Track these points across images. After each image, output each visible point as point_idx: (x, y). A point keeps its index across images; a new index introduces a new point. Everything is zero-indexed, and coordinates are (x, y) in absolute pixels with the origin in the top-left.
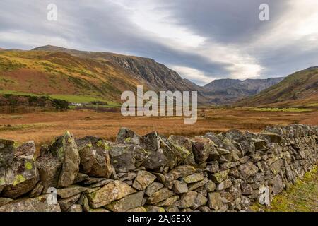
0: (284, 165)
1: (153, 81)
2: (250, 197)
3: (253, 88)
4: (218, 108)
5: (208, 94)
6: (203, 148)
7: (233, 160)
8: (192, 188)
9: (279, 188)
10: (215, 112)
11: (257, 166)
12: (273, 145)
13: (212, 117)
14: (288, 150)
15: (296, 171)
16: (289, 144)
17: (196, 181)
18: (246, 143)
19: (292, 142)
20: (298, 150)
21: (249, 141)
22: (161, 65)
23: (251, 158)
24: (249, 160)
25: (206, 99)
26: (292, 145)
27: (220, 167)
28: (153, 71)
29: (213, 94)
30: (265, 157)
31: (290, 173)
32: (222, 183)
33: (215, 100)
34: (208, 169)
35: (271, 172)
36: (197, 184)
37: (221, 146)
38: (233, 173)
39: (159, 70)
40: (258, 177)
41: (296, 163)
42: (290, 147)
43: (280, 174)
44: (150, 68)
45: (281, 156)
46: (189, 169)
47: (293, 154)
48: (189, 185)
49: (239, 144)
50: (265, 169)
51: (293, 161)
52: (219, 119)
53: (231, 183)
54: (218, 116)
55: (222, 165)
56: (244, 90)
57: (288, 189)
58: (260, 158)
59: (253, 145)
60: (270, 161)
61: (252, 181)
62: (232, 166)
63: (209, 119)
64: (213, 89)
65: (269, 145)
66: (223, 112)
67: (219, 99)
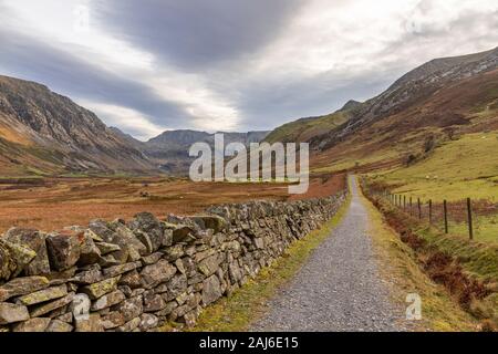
0: (226, 260)
1: (45, 129)
2: (158, 314)
4: (172, 179)
5: (154, 155)
6: (65, 245)
7: (129, 260)
8: (38, 312)
9: (214, 295)
10: (166, 186)
11: (175, 265)
12: (208, 232)
13: (162, 195)
14: (237, 239)
15: (246, 267)
16: (240, 229)
17: (47, 299)
18: (158, 232)
19: (245, 226)
20: (252, 237)
21: (163, 229)
22: (63, 98)
23: (166, 254)
24: (162, 257)
25: (152, 164)
26: (243, 230)
27: (103, 274)
28: (45, 108)
29: (164, 155)
30: (191, 251)
31: (235, 272)
32: (105, 298)
33: (167, 167)
34: (77, 278)
35: (199, 271)
36: (50, 305)
37: (111, 239)
38: (128, 279)
39: (58, 107)
40: (175, 281)
41: (249, 256)
42: (242, 234)
43: (216, 274)
44: (38, 102)
45: (223, 248)
46: (33, 281)
47: (245, 244)
48: (31, 308)
49: (146, 235)
50: (188, 268)
51: (243, 254)
52: (173, 198)
53: (122, 296)
54: (171, 195)
55: (106, 270)
57: (230, 295)
58: (182, 253)
59: (169, 234)
60: (199, 257)
61: (165, 289)
62: (127, 269)
63: (154, 199)
64: (163, 146)
65: (200, 233)
66: (180, 187)
67: (174, 165)
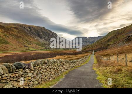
1: (43, 38)
3: (92, 41)
28: (44, 33)
44: (42, 31)
56: (89, 42)
